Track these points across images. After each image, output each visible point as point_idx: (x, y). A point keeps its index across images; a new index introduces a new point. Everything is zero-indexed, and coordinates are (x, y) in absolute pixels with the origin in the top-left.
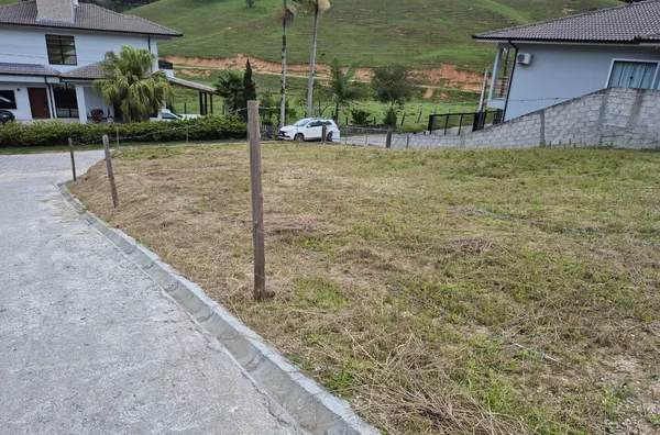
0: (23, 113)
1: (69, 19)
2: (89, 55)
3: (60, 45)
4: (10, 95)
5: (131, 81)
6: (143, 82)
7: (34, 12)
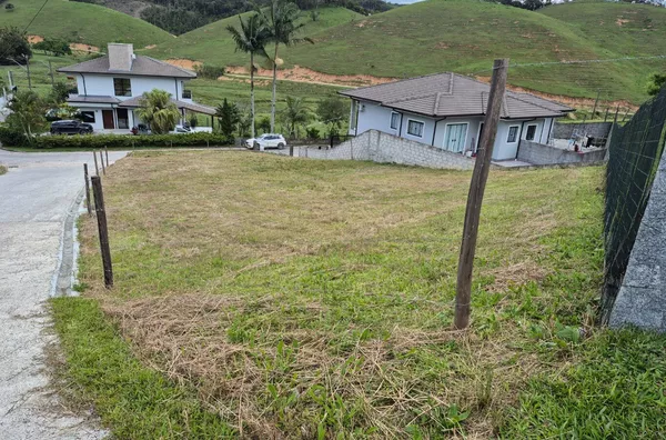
0: (98, 126)
1: (126, 68)
2: (139, 89)
3: (122, 85)
4: (92, 114)
5: (155, 111)
6: (162, 111)
7: (107, 65)
